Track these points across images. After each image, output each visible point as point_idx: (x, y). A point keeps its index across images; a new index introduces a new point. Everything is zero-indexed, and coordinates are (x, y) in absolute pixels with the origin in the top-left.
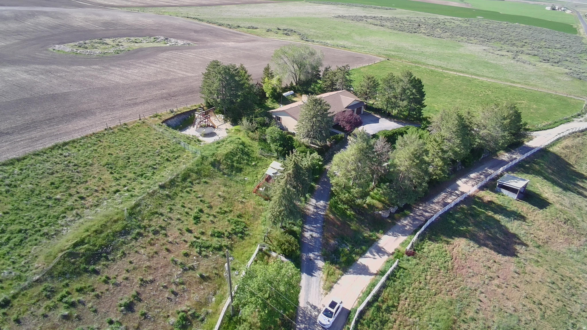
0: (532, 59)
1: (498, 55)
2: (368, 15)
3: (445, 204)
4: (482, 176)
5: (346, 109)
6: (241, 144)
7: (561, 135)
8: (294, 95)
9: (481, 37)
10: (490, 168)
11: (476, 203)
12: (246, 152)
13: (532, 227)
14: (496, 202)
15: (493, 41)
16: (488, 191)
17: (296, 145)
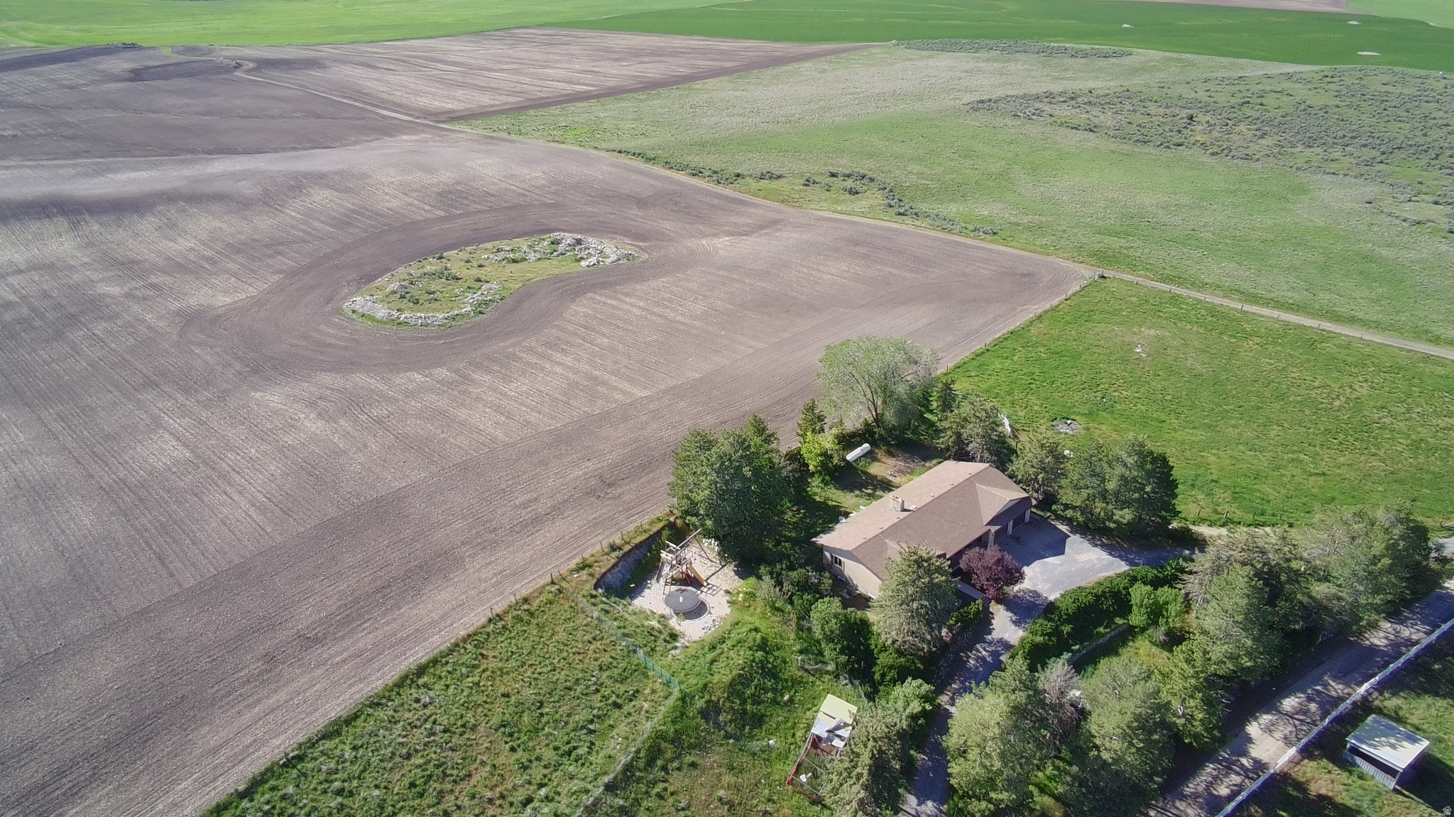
1: (1405, 220)
2: (1056, 88)
3: (1216, 803)
5: (989, 527)
6: (759, 647)
8: (871, 456)
10: (1335, 678)
11: (1286, 802)
12: (769, 669)
14: (1338, 800)
16: (1324, 762)
17: (876, 647)
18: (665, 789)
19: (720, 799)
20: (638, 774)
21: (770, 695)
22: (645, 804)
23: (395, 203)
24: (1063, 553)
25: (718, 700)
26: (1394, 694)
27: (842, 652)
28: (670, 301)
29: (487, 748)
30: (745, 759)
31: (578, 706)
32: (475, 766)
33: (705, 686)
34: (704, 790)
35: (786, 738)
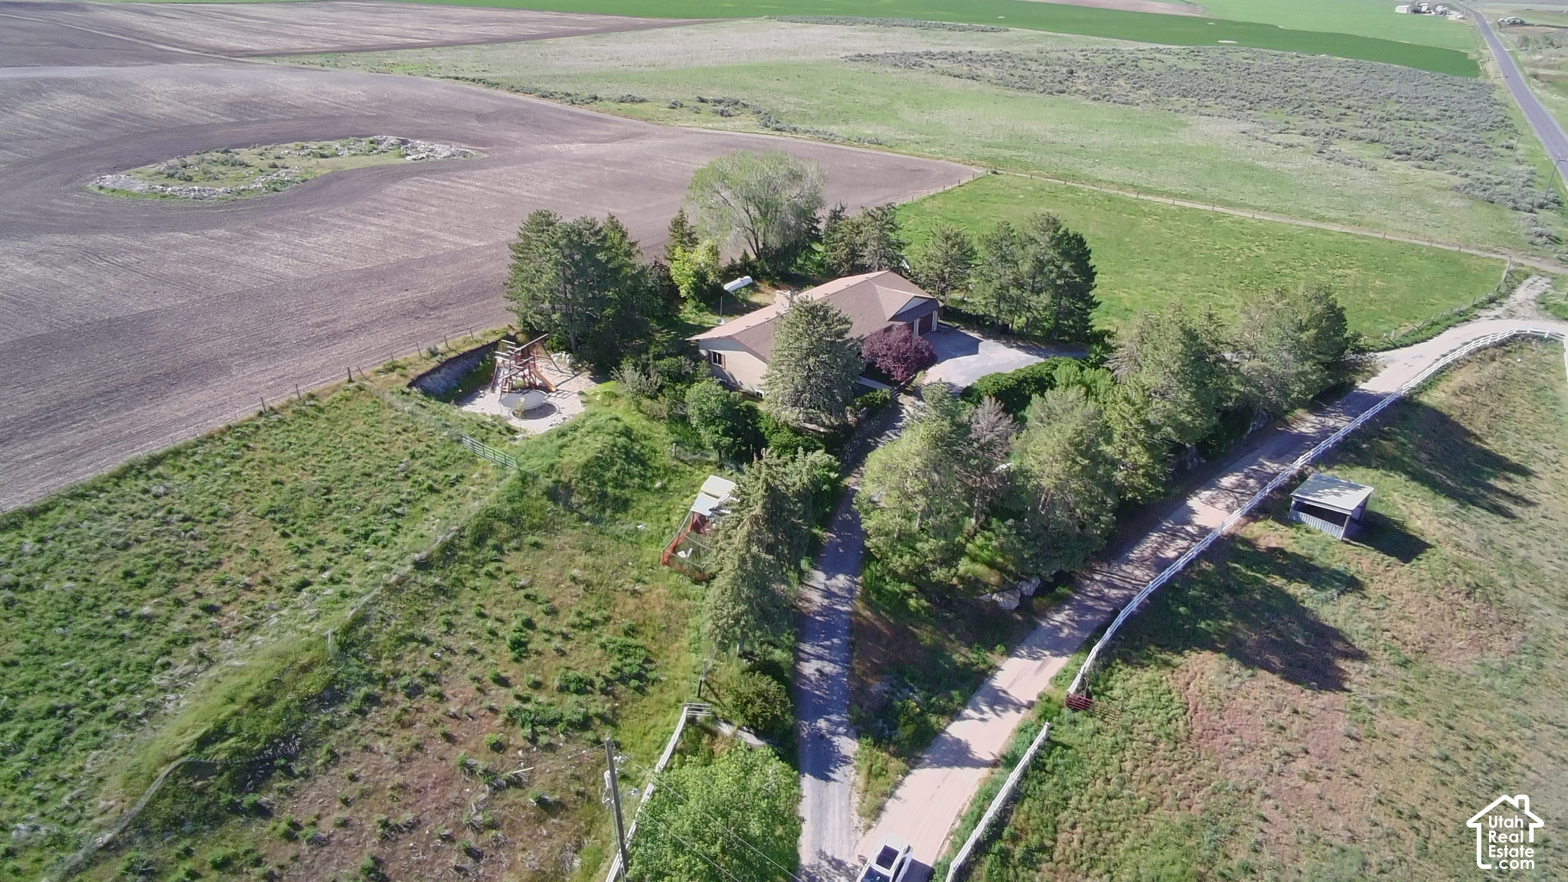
0: (1367, 152)
1: (1278, 144)
2: (935, 50)
3: (1162, 564)
4: (1251, 482)
5: (892, 323)
6: (622, 434)
7: (1449, 359)
8: (753, 287)
9: (1234, 97)
10: (1270, 459)
11: (1239, 557)
12: (636, 456)
13: (1386, 612)
14: (1289, 550)
15: (1265, 105)
16: (1270, 522)
17: (767, 429)
18: (499, 569)
19: (574, 579)
20: (461, 553)
21: (637, 480)
22: (471, 583)
23: (168, 110)
24: (976, 352)
25: (570, 481)
26: (1329, 468)
27: (725, 433)
28: (515, 181)
29: (247, 535)
30: (606, 542)
31: (381, 491)
32: (228, 553)
33: (552, 466)
34: (551, 570)
35: (658, 521)
